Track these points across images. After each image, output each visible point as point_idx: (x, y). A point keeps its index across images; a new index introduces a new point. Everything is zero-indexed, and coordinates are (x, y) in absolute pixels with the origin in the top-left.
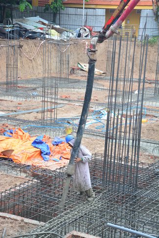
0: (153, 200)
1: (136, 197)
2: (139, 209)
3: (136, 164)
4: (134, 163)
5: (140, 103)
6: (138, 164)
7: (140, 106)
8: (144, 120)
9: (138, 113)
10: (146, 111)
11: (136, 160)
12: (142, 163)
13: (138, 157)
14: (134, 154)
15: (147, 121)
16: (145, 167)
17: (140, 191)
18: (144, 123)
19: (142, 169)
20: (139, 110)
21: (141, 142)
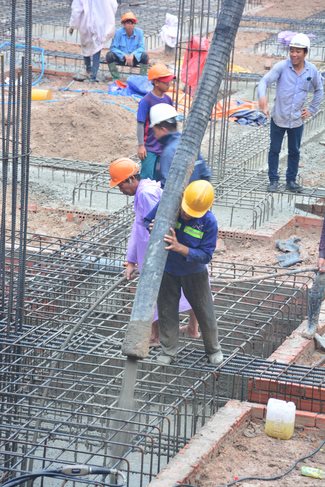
0: (76, 356)
1: (19, 350)
2: (31, 389)
3: (17, 242)
4: (13, 238)
5: (21, 32)
6: (24, 241)
7: (21, 42)
8: (37, 91)
9: (18, 66)
10: (44, 58)
11: (18, 228)
12: (40, 238)
13: (24, 220)
14: (9, 209)
15: (49, 97)
16: (48, 250)
17: (33, 329)
18: (41, 101)
19: (40, 257)
20: (19, 56)
21: (31, 168)
